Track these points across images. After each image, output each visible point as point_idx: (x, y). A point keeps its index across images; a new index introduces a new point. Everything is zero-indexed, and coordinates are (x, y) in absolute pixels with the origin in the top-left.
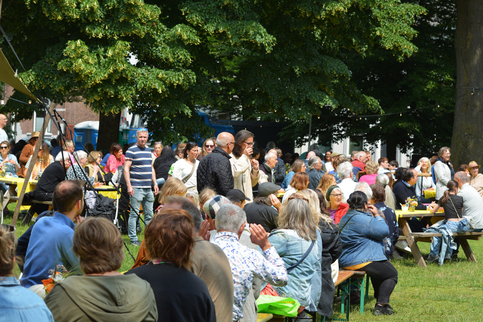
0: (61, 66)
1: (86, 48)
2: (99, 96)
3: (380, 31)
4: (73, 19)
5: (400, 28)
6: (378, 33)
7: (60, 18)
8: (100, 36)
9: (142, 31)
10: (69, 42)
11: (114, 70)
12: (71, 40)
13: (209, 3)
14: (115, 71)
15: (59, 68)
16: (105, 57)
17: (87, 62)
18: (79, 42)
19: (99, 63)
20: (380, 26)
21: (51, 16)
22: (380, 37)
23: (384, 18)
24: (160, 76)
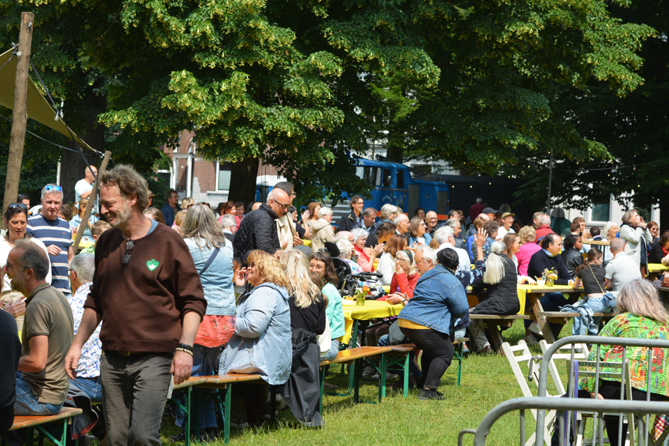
0: (165, 103)
1: (193, 81)
2: (212, 141)
3: (592, 58)
4: (181, 46)
5: (620, 54)
6: (589, 61)
7: (164, 45)
8: (213, 65)
9: (269, 61)
10: (173, 72)
11: (229, 108)
12: (176, 71)
13: (359, 24)
14: (231, 109)
15: (164, 105)
16: (220, 92)
17: (195, 98)
18: (184, 73)
19: (214, 100)
20: (593, 52)
21: (155, 42)
22: (591, 66)
23: (599, 42)
24: (292, 116)
